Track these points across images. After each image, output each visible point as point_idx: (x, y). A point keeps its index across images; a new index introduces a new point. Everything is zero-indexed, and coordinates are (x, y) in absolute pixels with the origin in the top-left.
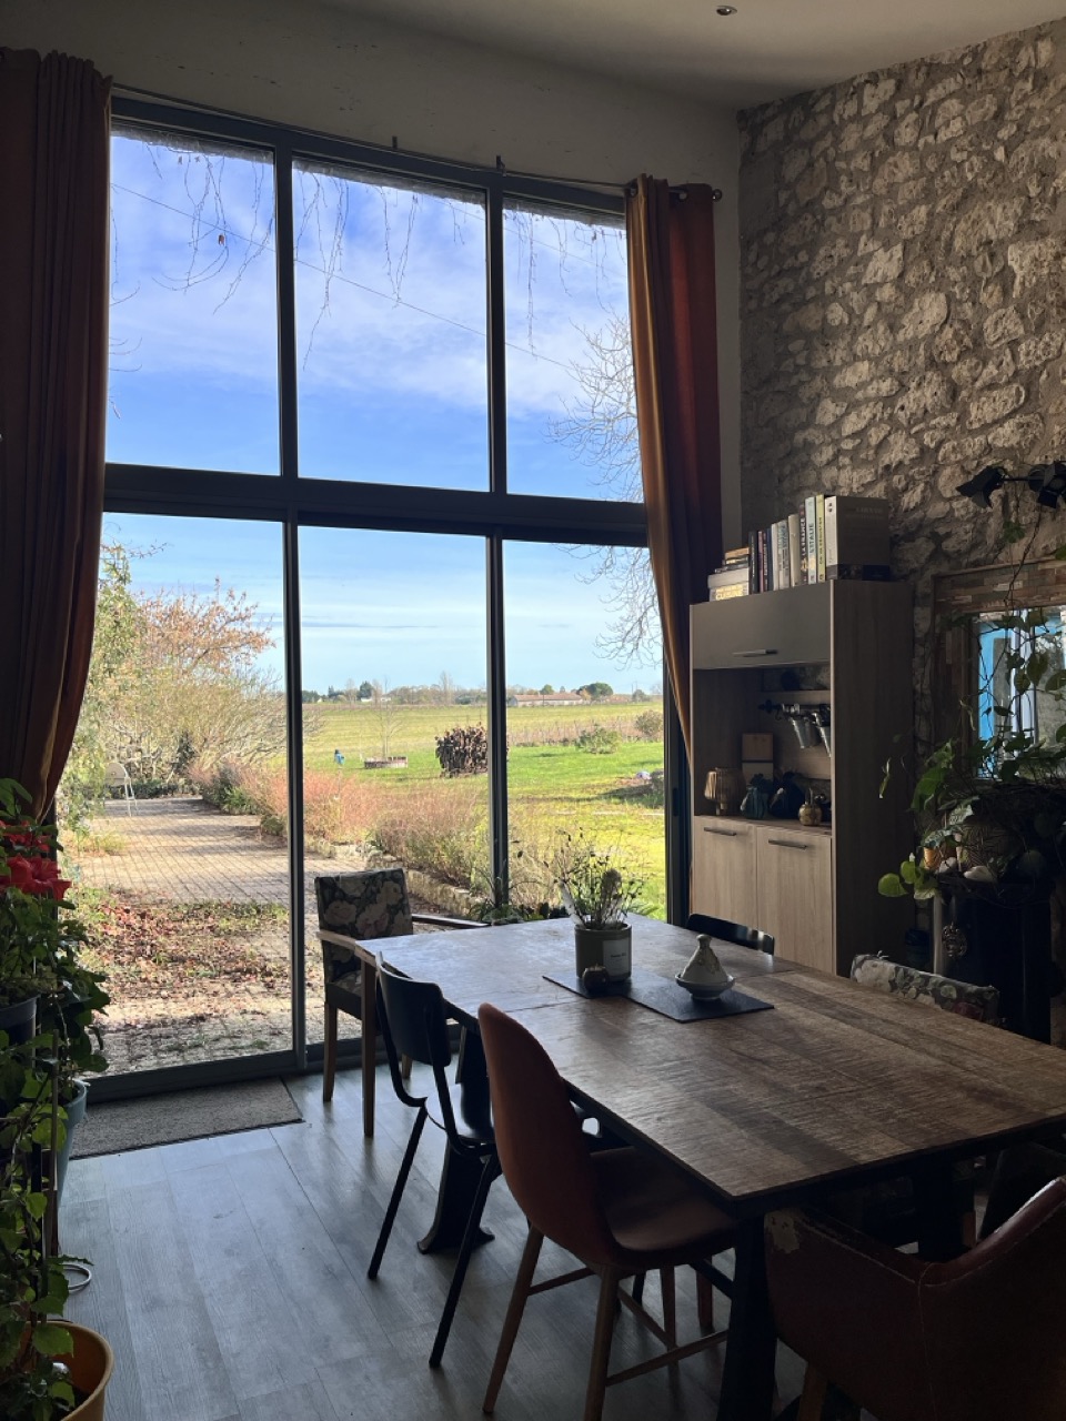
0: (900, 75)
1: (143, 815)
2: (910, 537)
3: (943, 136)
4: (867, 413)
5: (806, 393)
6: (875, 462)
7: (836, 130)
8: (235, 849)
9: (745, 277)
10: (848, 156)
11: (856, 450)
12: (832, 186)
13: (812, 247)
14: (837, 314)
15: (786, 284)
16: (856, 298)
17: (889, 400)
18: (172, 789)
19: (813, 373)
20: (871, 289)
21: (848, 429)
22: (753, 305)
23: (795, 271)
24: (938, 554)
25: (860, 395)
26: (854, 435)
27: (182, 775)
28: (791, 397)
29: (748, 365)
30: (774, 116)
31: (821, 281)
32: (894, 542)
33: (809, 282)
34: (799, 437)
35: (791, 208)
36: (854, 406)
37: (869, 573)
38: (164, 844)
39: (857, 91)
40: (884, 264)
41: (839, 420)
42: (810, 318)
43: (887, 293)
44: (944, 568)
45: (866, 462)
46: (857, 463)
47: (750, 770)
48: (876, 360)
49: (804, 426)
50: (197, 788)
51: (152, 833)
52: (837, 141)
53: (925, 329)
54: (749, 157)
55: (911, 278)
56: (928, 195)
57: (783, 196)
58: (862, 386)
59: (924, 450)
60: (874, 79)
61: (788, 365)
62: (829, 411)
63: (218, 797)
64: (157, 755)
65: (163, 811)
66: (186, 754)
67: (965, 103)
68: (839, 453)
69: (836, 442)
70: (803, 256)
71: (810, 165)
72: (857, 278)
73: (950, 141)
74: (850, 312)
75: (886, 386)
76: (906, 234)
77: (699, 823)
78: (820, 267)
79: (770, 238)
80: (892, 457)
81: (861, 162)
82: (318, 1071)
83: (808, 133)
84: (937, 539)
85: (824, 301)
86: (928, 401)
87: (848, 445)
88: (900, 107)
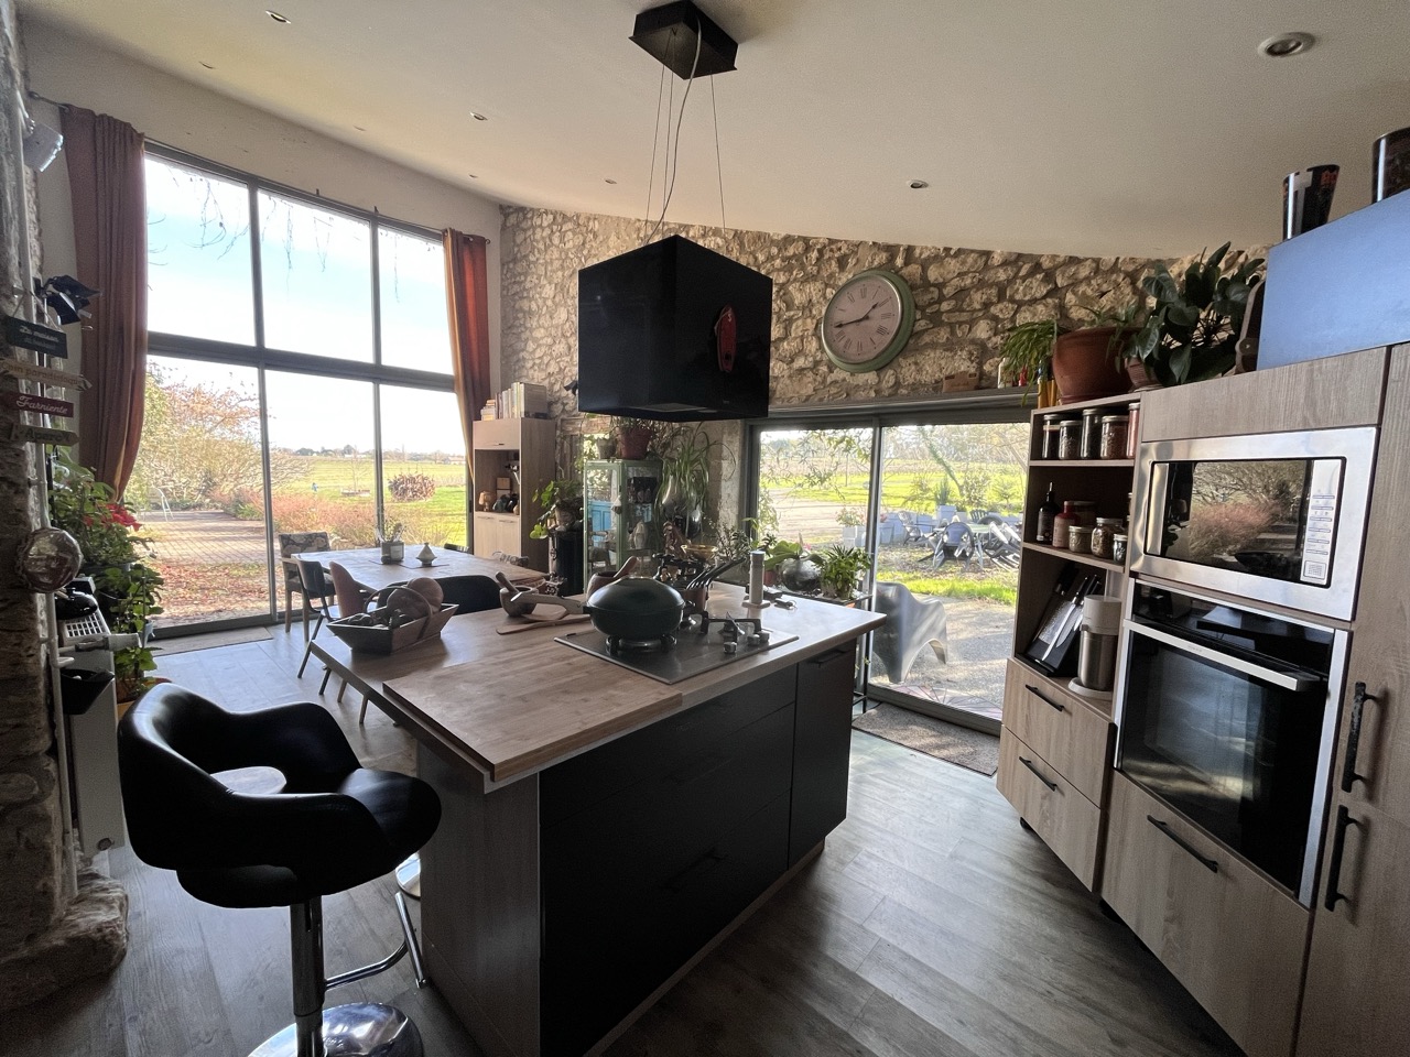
0: (555, 214)
1: (179, 520)
2: (556, 402)
3: (568, 246)
4: (543, 350)
5: (523, 336)
6: (545, 370)
7: (534, 227)
8: (246, 538)
9: (502, 279)
10: (538, 242)
11: (540, 364)
12: (532, 252)
13: (526, 274)
14: (534, 307)
15: (516, 288)
16: (540, 302)
17: (550, 346)
18: (200, 505)
19: (526, 328)
20: (545, 299)
21: (537, 356)
22: (505, 292)
23: (520, 283)
24: (564, 410)
25: (541, 342)
26: (539, 358)
27: (207, 497)
28: (518, 336)
29: (504, 318)
30: (512, 213)
31: (528, 290)
32: (550, 404)
33: (525, 289)
34: (521, 355)
35: (519, 255)
36: (539, 346)
37: (537, 416)
38: (194, 536)
39: (540, 215)
40: (549, 291)
41: (535, 350)
42: (525, 305)
43: (549, 303)
44: (565, 417)
45: (543, 370)
46: (541, 370)
47: (500, 493)
48: (546, 329)
49: (523, 350)
50: (219, 505)
51: (184, 530)
52: (534, 233)
53: (561, 322)
54: (504, 228)
55: (557, 299)
56: (562, 268)
57: (516, 249)
58: (542, 338)
59: (560, 369)
60: (546, 212)
61: (517, 323)
62: (531, 346)
63: (234, 510)
64: (187, 485)
65: (193, 518)
66: (209, 484)
67: (574, 235)
68: (534, 364)
69: (533, 359)
70: (523, 278)
71: (525, 239)
72: (540, 293)
73: (569, 249)
74: (538, 306)
75: (549, 341)
76: (556, 281)
77: (476, 514)
78: (528, 285)
79: (511, 266)
80: (551, 370)
81: (541, 246)
82: (283, 623)
83: (524, 225)
84: (564, 405)
85: (530, 299)
86: (561, 350)
87: (537, 361)
88: (555, 227)
